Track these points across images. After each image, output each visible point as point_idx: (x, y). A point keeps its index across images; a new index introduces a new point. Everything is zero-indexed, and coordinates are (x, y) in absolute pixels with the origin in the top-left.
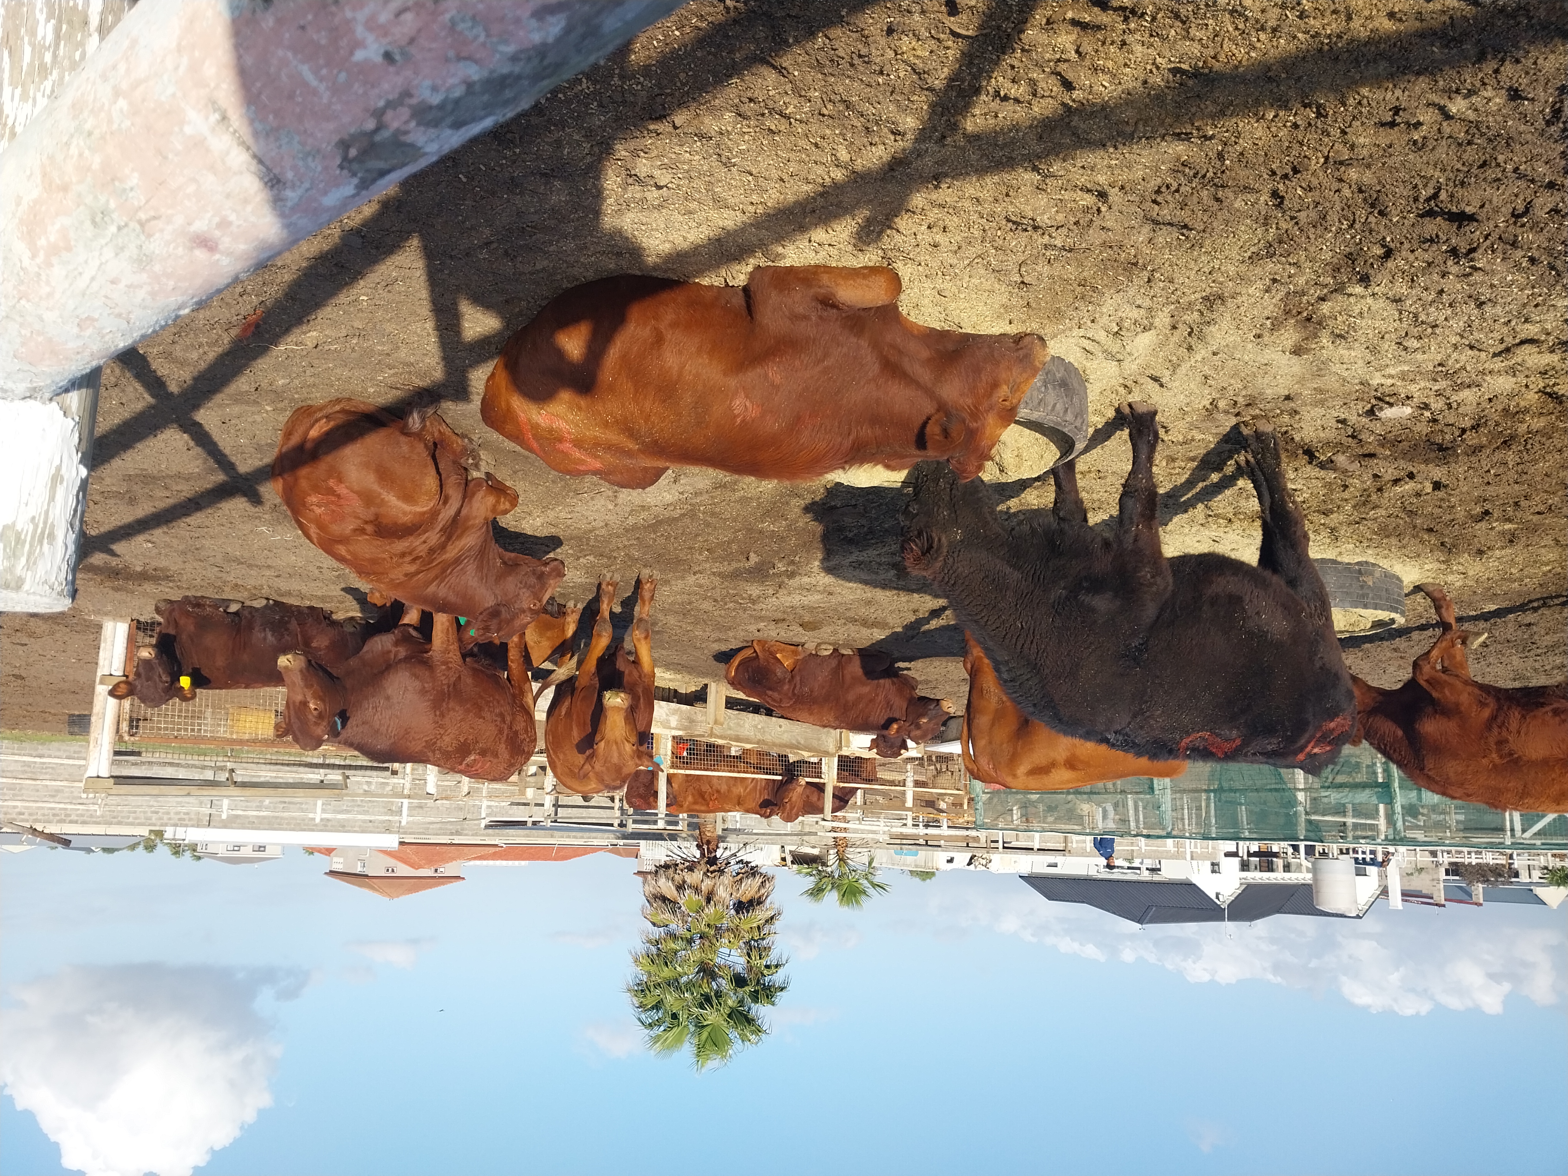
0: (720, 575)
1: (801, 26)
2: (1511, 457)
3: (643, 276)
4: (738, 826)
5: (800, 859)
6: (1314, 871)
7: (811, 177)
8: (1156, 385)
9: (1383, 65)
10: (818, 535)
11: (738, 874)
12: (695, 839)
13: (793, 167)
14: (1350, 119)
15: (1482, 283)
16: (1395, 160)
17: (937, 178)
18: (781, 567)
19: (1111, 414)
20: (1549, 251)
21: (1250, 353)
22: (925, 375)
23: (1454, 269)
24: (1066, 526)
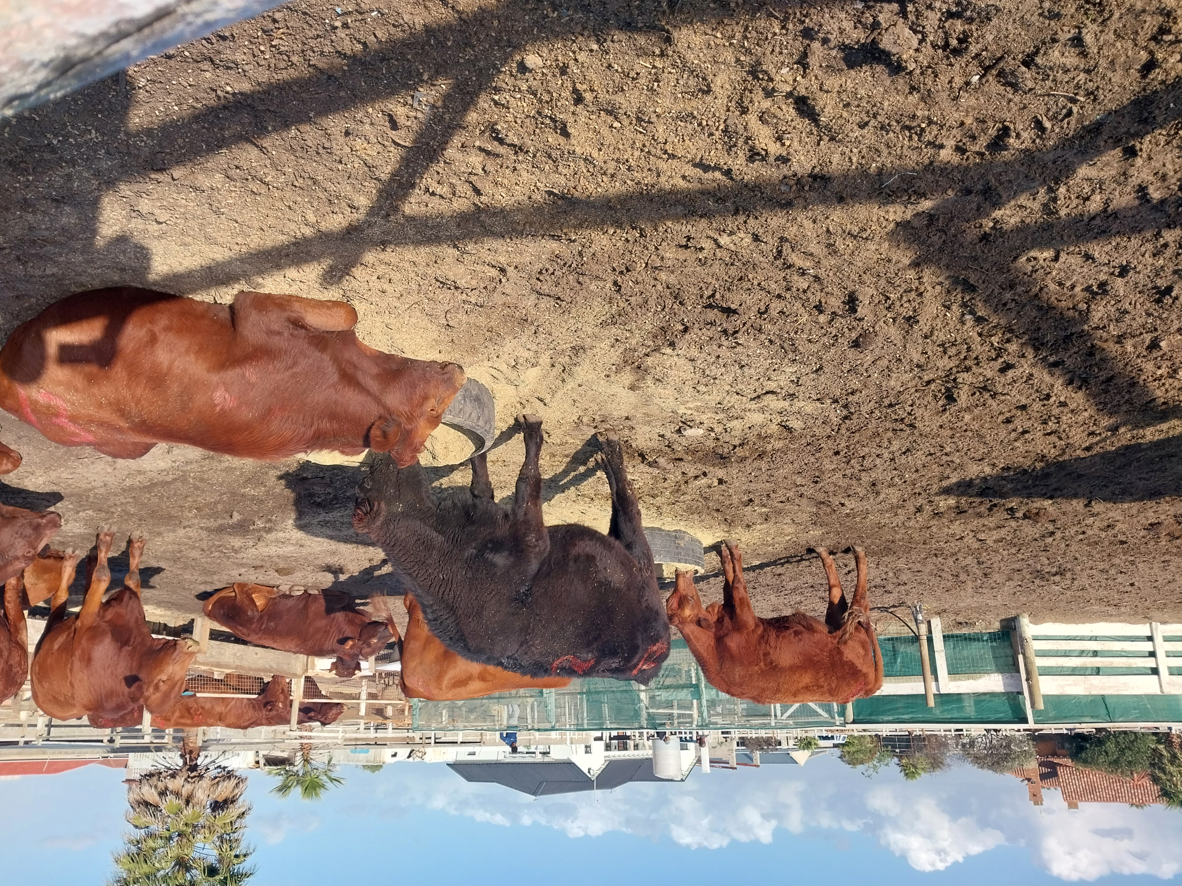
0: (208, 529)
1: (278, 120)
2: (764, 465)
3: (143, 289)
4: (219, 737)
5: (271, 761)
6: (654, 748)
7: (285, 230)
8: (542, 404)
9: (680, 208)
10: (291, 500)
11: (216, 778)
12: (179, 749)
13: (271, 221)
14: (660, 240)
15: (743, 353)
16: (689, 270)
17: (384, 244)
18: (260, 524)
19: (512, 422)
20: (780, 337)
21: (602, 386)
22: (373, 386)
23: (726, 343)
24: (477, 501)
